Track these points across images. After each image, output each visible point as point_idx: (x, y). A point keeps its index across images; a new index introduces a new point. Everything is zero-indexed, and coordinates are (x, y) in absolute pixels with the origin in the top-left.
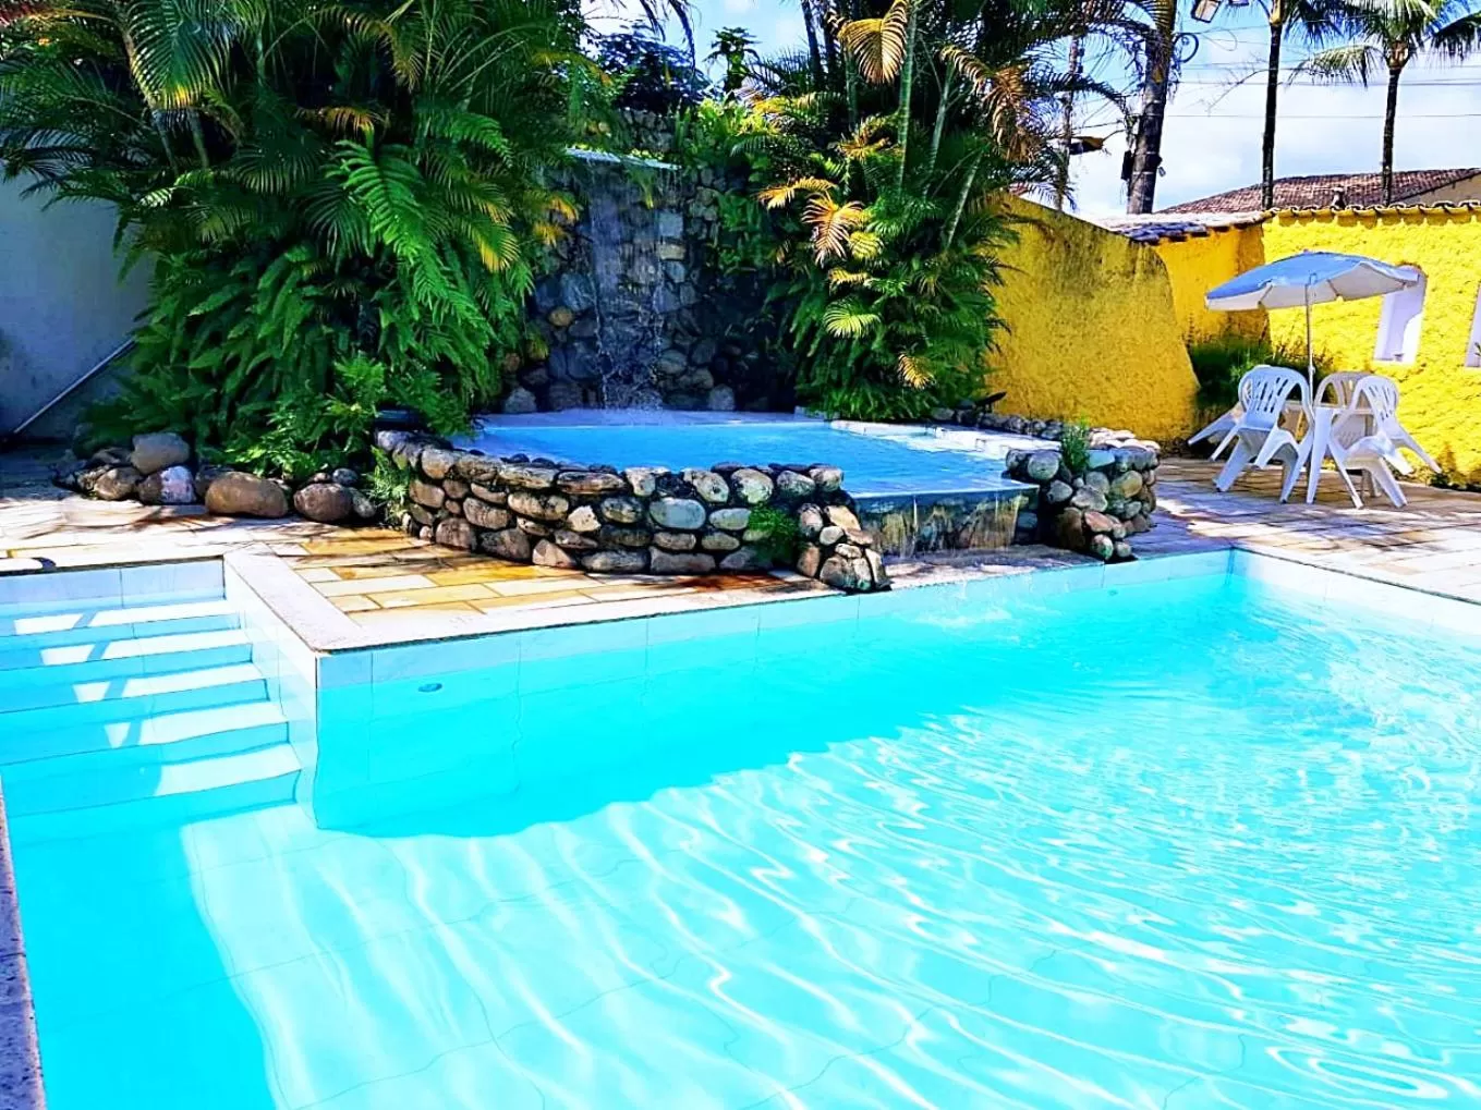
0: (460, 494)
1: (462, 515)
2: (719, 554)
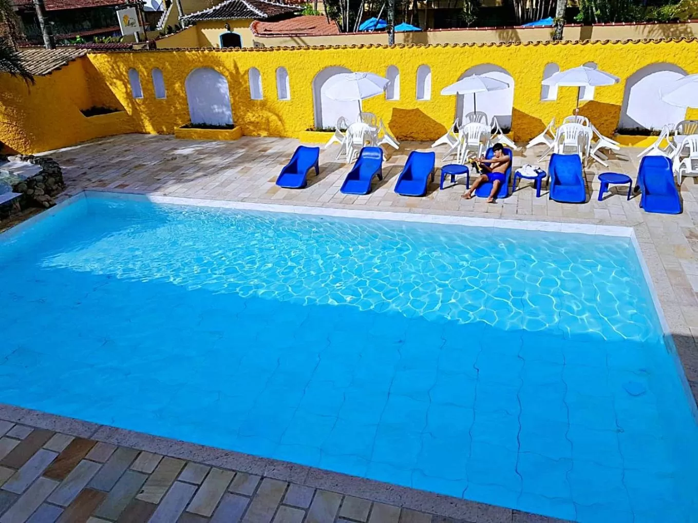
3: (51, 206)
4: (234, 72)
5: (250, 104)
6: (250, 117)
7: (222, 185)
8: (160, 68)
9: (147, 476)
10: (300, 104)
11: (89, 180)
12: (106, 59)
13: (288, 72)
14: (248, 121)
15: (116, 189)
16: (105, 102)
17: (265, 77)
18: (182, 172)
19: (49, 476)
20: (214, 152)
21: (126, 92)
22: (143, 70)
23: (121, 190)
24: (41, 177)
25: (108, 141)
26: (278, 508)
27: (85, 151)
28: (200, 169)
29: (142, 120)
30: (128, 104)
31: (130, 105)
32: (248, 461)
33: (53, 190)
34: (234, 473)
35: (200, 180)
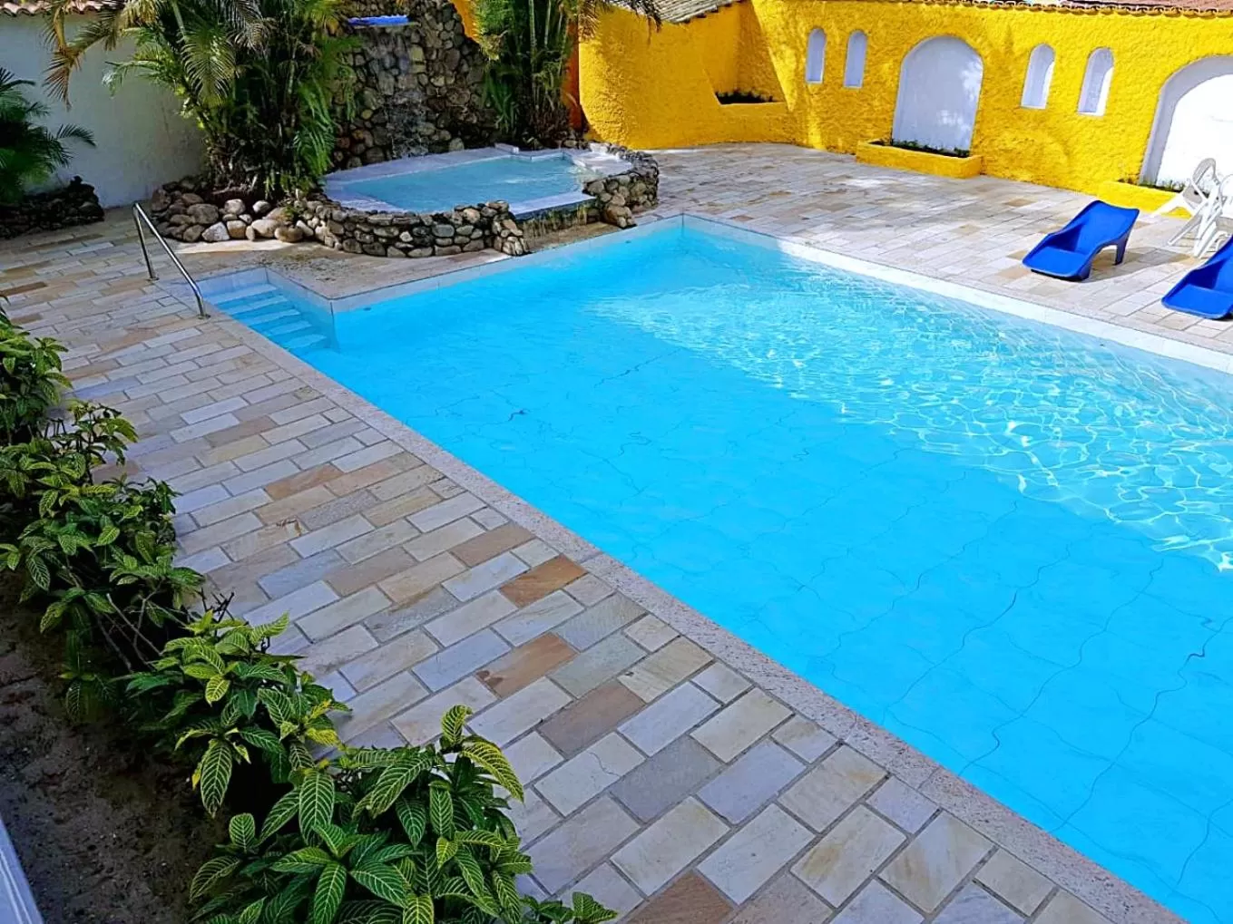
0: (352, 228)
1: (354, 237)
2: (462, 245)
3: (629, 226)
4: (1002, 50)
5: (1016, 113)
6: (1008, 139)
7: (916, 246)
8: (866, 31)
9: (644, 654)
10: (1122, 127)
11: (695, 200)
12: (780, 9)
13: (1116, 60)
14: (1002, 147)
15: (733, 221)
16: (756, 85)
17: (1064, 65)
18: (849, 214)
19: (506, 595)
20: (917, 191)
21: (796, 70)
22: (836, 32)
23: (739, 224)
24: (627, 178)
25: (743, 149)
26: (853, 807)
27: (702, 158)
28: (882, 215)
29: (807, 121)
30: (793, 91)
31: (795, 94)
32: (821, 704)
33: (637, 203)
34: (791, 713)
35: (875, 232)
